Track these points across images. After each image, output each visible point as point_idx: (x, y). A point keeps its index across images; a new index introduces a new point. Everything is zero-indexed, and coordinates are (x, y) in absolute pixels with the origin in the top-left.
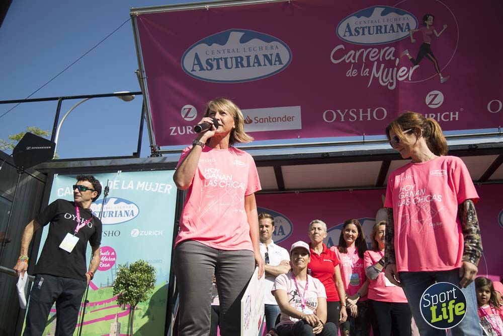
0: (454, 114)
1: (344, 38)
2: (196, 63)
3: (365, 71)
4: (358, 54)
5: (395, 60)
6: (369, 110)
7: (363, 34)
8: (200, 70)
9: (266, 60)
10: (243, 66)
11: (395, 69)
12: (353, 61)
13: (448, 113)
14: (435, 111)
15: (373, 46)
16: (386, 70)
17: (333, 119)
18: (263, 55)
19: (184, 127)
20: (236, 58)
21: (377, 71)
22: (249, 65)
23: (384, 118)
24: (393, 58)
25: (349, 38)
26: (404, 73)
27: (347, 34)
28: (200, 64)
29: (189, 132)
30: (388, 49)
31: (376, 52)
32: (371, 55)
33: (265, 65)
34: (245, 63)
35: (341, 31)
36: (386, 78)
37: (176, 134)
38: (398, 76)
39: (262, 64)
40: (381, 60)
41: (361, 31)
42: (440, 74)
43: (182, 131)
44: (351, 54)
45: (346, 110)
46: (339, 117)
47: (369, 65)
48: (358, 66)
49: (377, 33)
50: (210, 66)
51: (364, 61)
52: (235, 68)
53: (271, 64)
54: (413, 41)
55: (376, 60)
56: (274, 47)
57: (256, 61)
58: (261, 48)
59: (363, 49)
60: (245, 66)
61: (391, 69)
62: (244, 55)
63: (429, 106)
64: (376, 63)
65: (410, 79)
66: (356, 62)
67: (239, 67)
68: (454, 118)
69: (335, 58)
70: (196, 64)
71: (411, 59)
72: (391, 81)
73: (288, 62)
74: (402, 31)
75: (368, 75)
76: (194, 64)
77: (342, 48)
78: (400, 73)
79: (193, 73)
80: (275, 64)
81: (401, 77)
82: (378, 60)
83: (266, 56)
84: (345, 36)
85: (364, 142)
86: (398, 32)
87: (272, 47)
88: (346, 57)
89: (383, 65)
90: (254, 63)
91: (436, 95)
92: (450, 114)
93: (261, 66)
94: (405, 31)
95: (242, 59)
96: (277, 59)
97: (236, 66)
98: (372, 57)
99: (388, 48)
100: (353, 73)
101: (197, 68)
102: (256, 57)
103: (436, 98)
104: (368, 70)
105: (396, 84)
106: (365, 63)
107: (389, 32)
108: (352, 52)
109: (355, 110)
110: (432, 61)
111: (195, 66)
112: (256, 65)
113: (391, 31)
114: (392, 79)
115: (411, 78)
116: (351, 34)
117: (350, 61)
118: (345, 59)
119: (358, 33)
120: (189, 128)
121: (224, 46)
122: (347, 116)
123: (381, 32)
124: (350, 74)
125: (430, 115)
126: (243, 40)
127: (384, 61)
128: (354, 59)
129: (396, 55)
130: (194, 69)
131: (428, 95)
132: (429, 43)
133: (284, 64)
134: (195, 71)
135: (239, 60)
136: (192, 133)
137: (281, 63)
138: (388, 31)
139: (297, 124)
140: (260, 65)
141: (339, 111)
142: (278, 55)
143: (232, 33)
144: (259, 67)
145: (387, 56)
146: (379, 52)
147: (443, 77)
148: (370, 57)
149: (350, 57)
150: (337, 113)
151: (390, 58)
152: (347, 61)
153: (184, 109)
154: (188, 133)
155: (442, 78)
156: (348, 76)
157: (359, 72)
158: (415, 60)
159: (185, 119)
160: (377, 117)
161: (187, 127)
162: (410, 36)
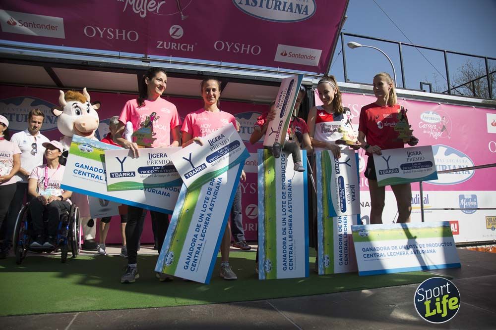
0: (191, 46)
6: (124, 31)
13: (186, 45)
17: (93, 34)
23: (137, 40)
42: (181, 13)
45: (105, 29)
63: (172, 36)
68: (190, 49)
85: (119, 57)
91: (178, 29)
109: (112, 30)
122: (106, 34)
125: (172, 43)
139: (61, 34)
147: (184, 15)
150: (97, 30)
155: (182, 16)
160: (130, 38)
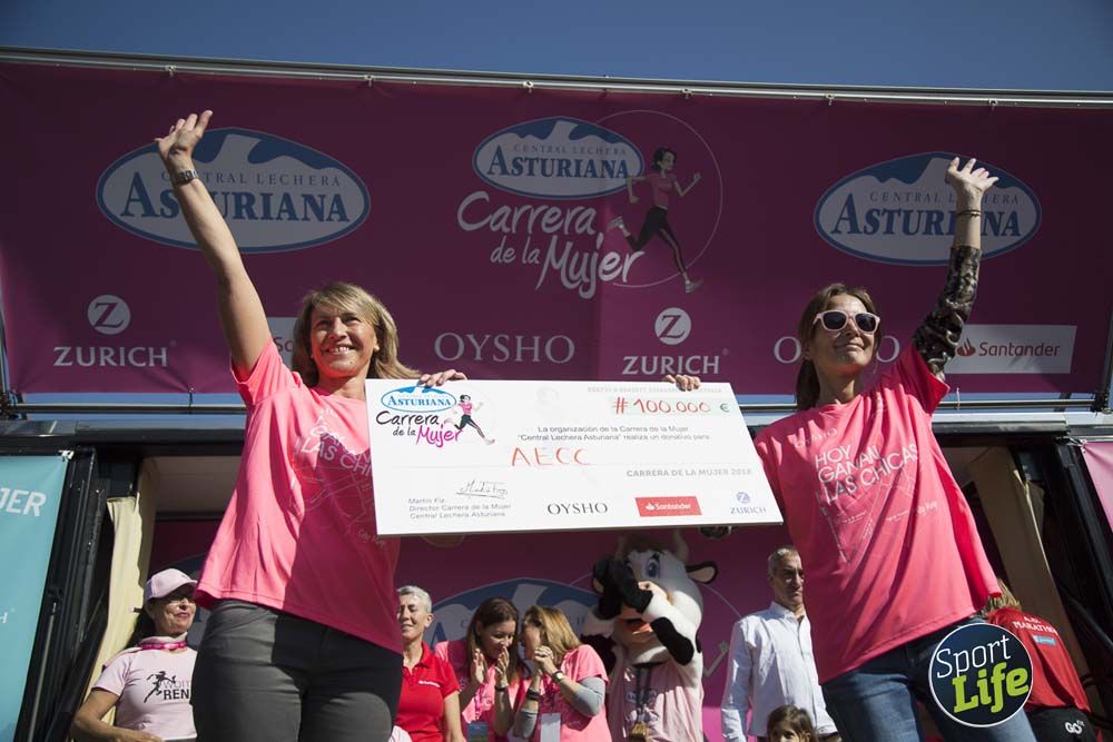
1: (490, 177)
2: (135, 195)
3: (534, 252)
4: (517, 215)
5: (596, 236)
6: (537, 339)
7: (531, 173)
8: (143, 215)
9: (308, 205)
10: (252, 216)
11: (596, 255)
12: (506, 230)
13: (699, 357)
14: (673, 351)
15: (551, 201)
16: (576, 255)
17: (456, 354)
18: (303, 195)
19: (92, 350)
20: (238, 196)
21: (558, 257)
22: (267, 216)
23: (566, 360)
24: (591, 232)
25: (498, 178)
26: (615, 266)
27: (497, 169)
28: (144, 198)
29: (106, 362)
30: (583, 211)
31: (555, 214)
32: (546, 219)
33: (306, 219)
34: (258, 209)
35: (484, 160)
36: (575, 273)
37: (70, 364)
38: (600, 271)
39: (300, 214)
40: (566, 232)
41: (525, 166)
42: (685, 275)
43: (86, 359)
44: (503, 214)
45: (488, 337)
46: (469, 347)
47: (541, 241)
48: (516, 241)
49: (560, 174)
50: (171, 207)
51: (530, 232)
52: (235, 217)
53: (321, 219)
54: (633, 199)
55: (555, 233)
56: (331, 181)
57: (285, 207)
58: (298, 180)
59: (529, 207)
60: (257, 215)
61: (586, 255)
62: (256, 191)
63: (662, 339)
64: (555, 238)
65: (625, 280)
66: (514, 231)
67: (243, 218)
69: (468, 217)
70: (135, 200)
71: (628, 238)
72: (586, 280)
73: (361, 218)
74: (612, 177)
75: (537, 262)
76: (130, 200)
77: (484, 199)
78: (605, 266)
79: (124, 219)
80: (329, 219)
81: (605, 273)
82: (560, 231)
83: (309, 199)
84: (490, 173)
86: (603, 176)
87: (324, 181)
88: (492, 218)
89: (569, 245)
90: (281, 211)
91: (676, 318)
92: (702, 359)
93: (297, 219)
94: (618, 177)
95: (251, 198)
96: (335, 208)
97: (236, 213)
98: (548, 225)
99: (582, 208)
100: (505, 255)
101: (137, 208)
102: (287, 198)
103: (675, 325)
104: (537, 251)
105: (597, 288)
106: (531, 236)
107: (585, 176)
108: (506, 209)
109: (507, 337)
110: (671, 245)
111: (131, 204)
112: (285, 216)
113: (590, 174)
114: (588, 275)
115: (627, 278)
116: (504, 172)
117: (500, 230)
118: (489, 223)
119: (520, 169)
120: (107, 353)
121: (210, 164)
122: (489, 350)
123: (568, 174)
124: (499, 255)
125: (664, 358)
126: (256, 157)
127: (573, 236)
128: (509, 224)
129: (598, 224)
130: (130, 209)
131: (660, 318)
132: (664, 208)
133: (352, 222)
134: (132, 215)
135: (244, 200)
136: (113, 364)
137: (343, 218)
138: (582, 173)
140: (293, 216)
141: (471, 337)
142: (337, 199)
143: (229, 136)
144: (292, 222)
145: (580, 226)
146: (563, 216)
147: (691, 281)
148: (543, 225)
149: (500, 220)
150: (467, 342)
151: (586, 231)
152: (494, 229)
153: (98, 304)
154: (103, 364)
155: (688, 282)
156: (493, 260)
157: (518, 254)
158: (636, 239)
159: (99, 329)
160: (554, 357)
161: (102, 350)
162: (627, 190)
